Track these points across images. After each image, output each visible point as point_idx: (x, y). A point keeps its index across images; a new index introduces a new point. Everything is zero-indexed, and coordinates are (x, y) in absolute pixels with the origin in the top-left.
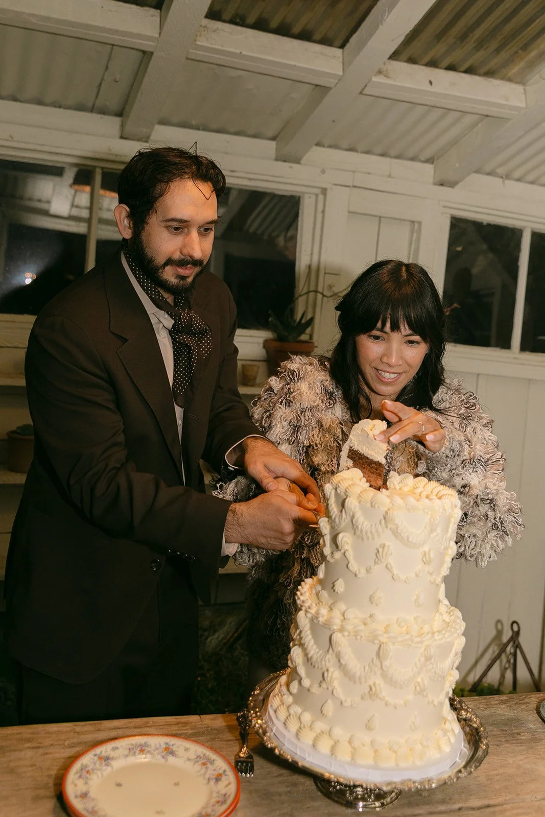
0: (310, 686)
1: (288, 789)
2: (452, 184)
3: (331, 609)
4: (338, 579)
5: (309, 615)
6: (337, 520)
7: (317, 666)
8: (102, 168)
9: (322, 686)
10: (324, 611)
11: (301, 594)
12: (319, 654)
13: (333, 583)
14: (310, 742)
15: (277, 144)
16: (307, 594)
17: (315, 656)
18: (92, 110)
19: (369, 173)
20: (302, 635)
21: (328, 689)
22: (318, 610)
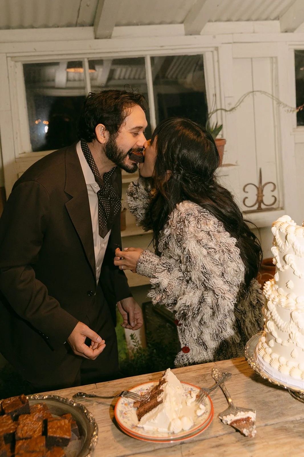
0: (282, 342)
1: (276, 399)
2: (292, 30)
3: (287, 298)
4: (289, 281)
5: (275, 303)
6: (283, 247)
7: (284, 331)
8: (88, 58)
9: (290, 342)
10: (284, 300)
11: (267, 291)
12: (285, 325)
13: (286, 283)
14: (288, 373)
15: (185, 25)
16: (270, 291)
17: (282, 325)
18: (76, 25)
19: (241, 33)
20: (272, 315)
21: (293, 343)
22: (280, 300)
